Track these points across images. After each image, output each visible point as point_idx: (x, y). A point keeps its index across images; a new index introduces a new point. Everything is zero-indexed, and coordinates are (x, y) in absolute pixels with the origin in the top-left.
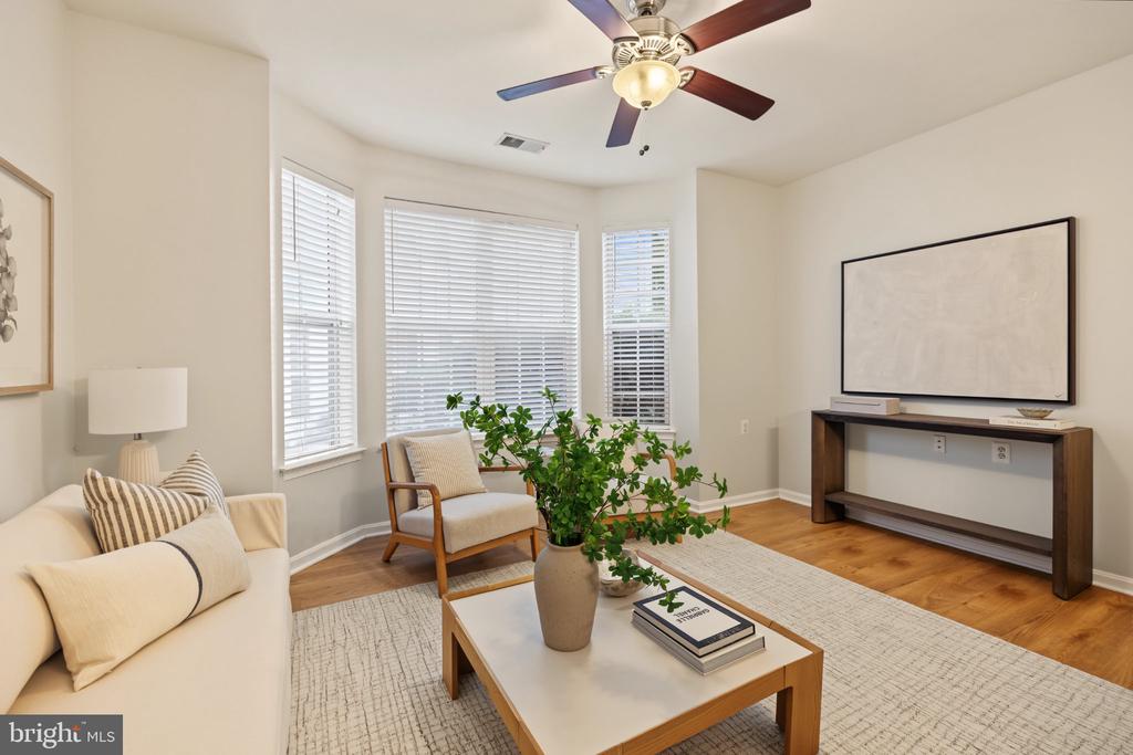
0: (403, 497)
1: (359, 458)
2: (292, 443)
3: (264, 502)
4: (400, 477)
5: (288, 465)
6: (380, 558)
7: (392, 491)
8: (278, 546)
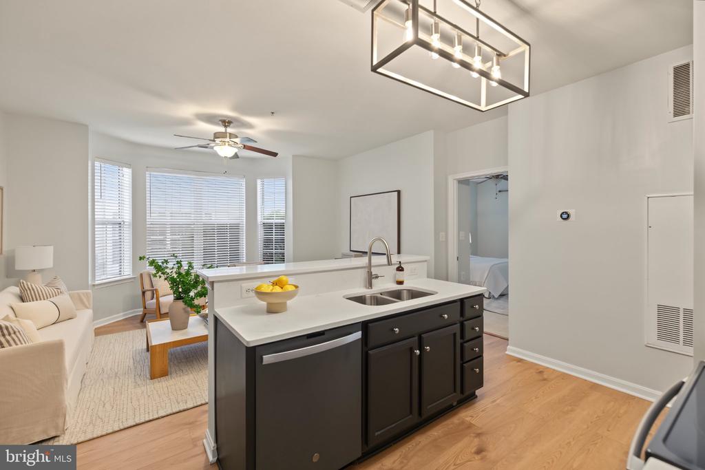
0: (148, 294)
1: (133, 280)
2: (98, 274)
3: (83, 294)
4: (147, 287)
5: (97, 282)
6: (139, 321)
7: (144, 293)
8: (87, 308)
